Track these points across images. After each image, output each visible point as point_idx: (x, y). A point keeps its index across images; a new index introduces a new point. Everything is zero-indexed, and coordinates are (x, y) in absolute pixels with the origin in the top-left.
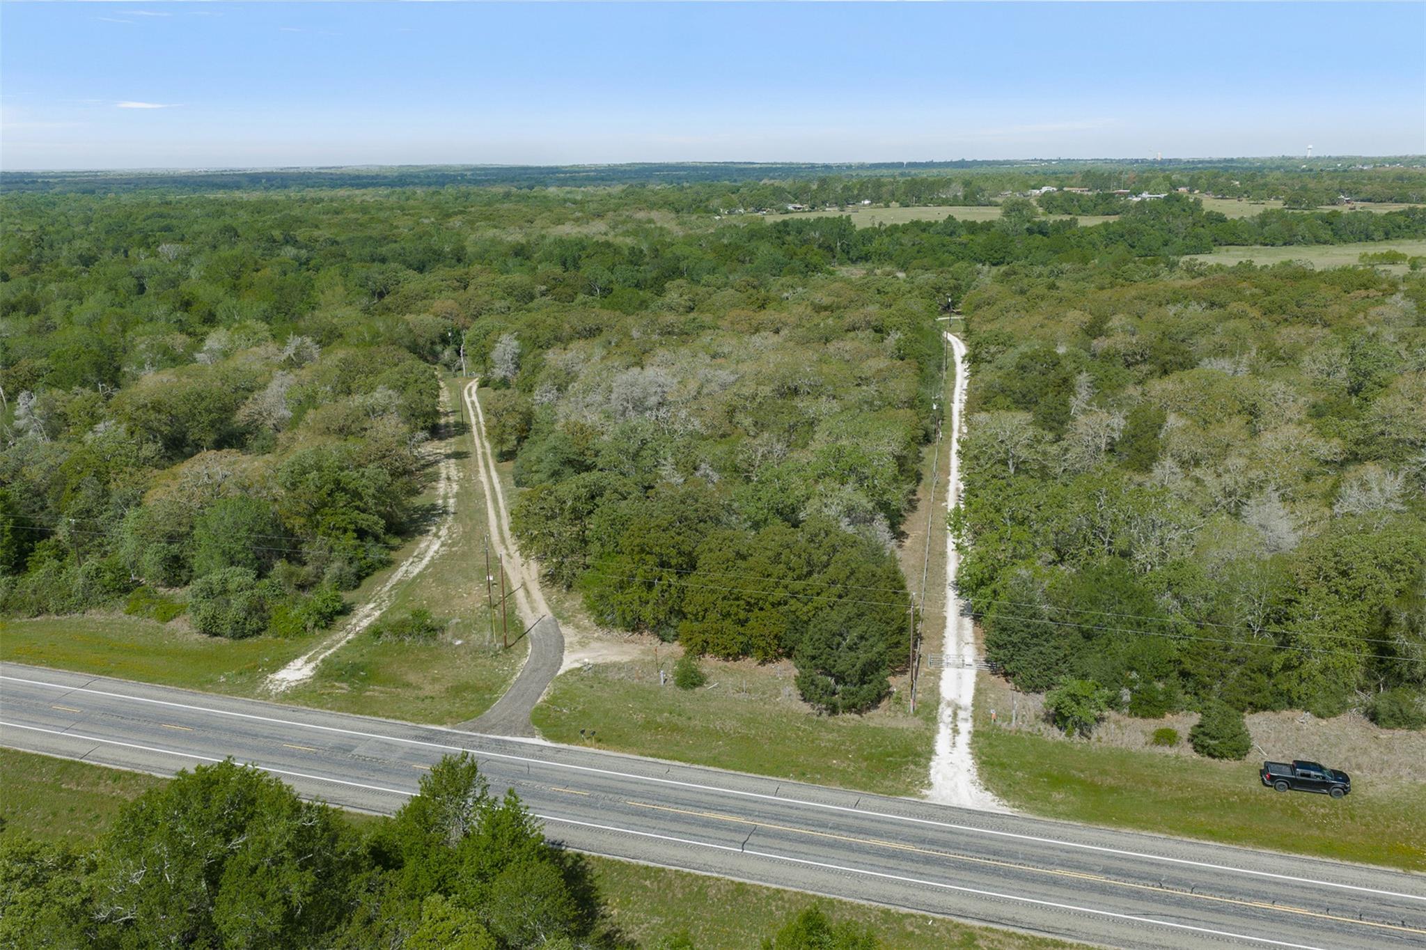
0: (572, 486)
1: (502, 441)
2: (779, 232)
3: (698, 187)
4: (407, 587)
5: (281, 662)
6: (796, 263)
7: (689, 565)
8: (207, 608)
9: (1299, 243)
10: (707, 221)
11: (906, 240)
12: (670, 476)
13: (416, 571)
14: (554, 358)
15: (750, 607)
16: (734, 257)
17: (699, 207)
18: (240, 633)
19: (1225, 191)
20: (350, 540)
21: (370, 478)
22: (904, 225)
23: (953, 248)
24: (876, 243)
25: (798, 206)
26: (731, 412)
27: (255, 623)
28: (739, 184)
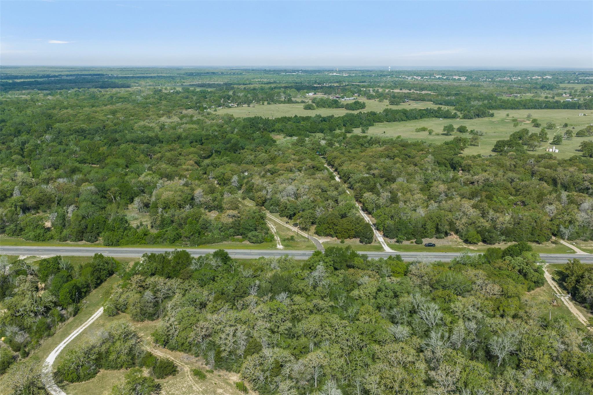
4: (277, 233)
7: (337, 225)
9: (397, 121)
13: (275, 230)
19: (370, 97)
25: (233, 105)
27: (262, 241)
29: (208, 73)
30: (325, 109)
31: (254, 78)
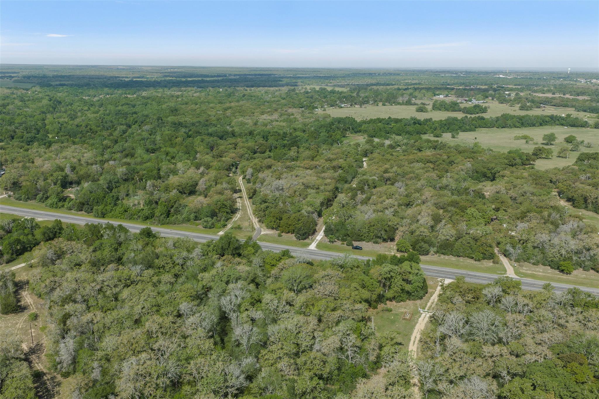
0: (264, 206)
1: (249, 195)
4: (235, 222)
5: (219, 232)
6: (330, 140)
7: (281, 219)
8: (205, 224)
9: (508, 127)
12: (281, 204)
13: (236, 219)
14: (261, 175)
15: (290, 225)
16: (313, 136)
18: (210, 228)
20: (225, 214)
21: (228, 203)
24: (363, 127)
25: (346, 105)
26: (295, 192)
27: (212, 226)
29: (365, 74)
30: (440, 111)
31: (405, 80)
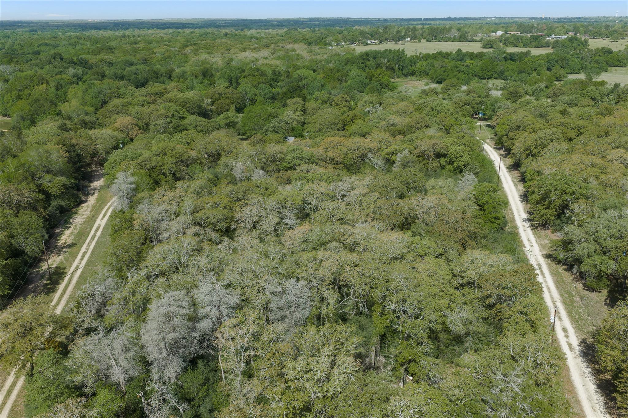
2: (364, 59)
3: (322, 30)
6: (374, 83)
10: (324, 50)
11: (437, 64)
16: (336, 77)
17: (320, 41)
19: (596, 34)
22: (433, 54)
23: (462, 68)
24: (418, 65)
25: (373, 41)
28: (343, 29)
